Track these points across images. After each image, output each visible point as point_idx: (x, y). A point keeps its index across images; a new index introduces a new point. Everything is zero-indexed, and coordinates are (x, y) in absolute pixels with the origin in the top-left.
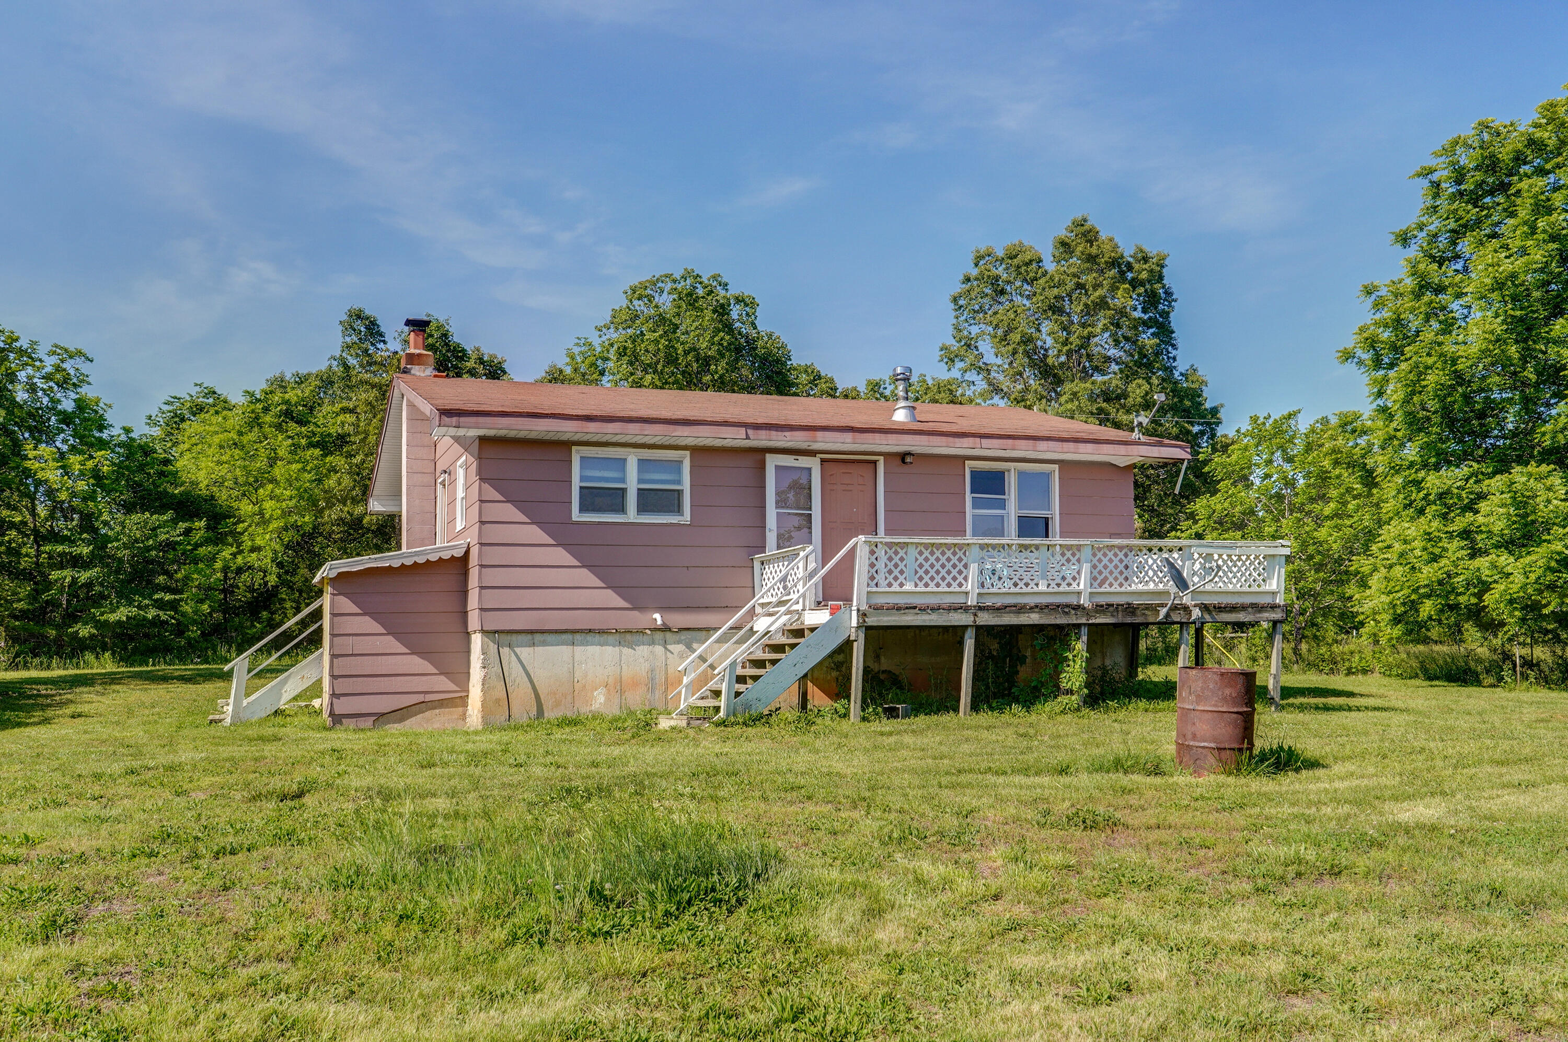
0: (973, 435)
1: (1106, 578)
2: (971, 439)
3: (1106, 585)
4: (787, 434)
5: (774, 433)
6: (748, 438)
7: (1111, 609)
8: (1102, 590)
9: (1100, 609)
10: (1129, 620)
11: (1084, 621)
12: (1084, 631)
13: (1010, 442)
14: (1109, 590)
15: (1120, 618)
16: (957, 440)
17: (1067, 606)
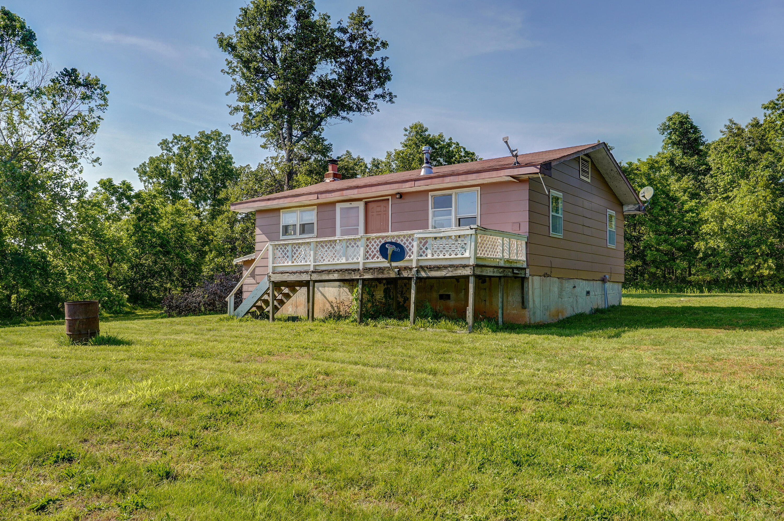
0: (411, 180)
1: (375, 255)
2: (410, 183)
3: (375, 258)
4: (333, 194)
5: (327, 195)
6: (318, 198)
7: (371, 271)
8: (373, 261)
9: (367, 270)
10: (380, 276)
11: (358, 277)
12: (360, 282)
13: (430, 181)
14: (377, 260)
15: (376, 276)
16: (403, 184)
17: (349, 270)
